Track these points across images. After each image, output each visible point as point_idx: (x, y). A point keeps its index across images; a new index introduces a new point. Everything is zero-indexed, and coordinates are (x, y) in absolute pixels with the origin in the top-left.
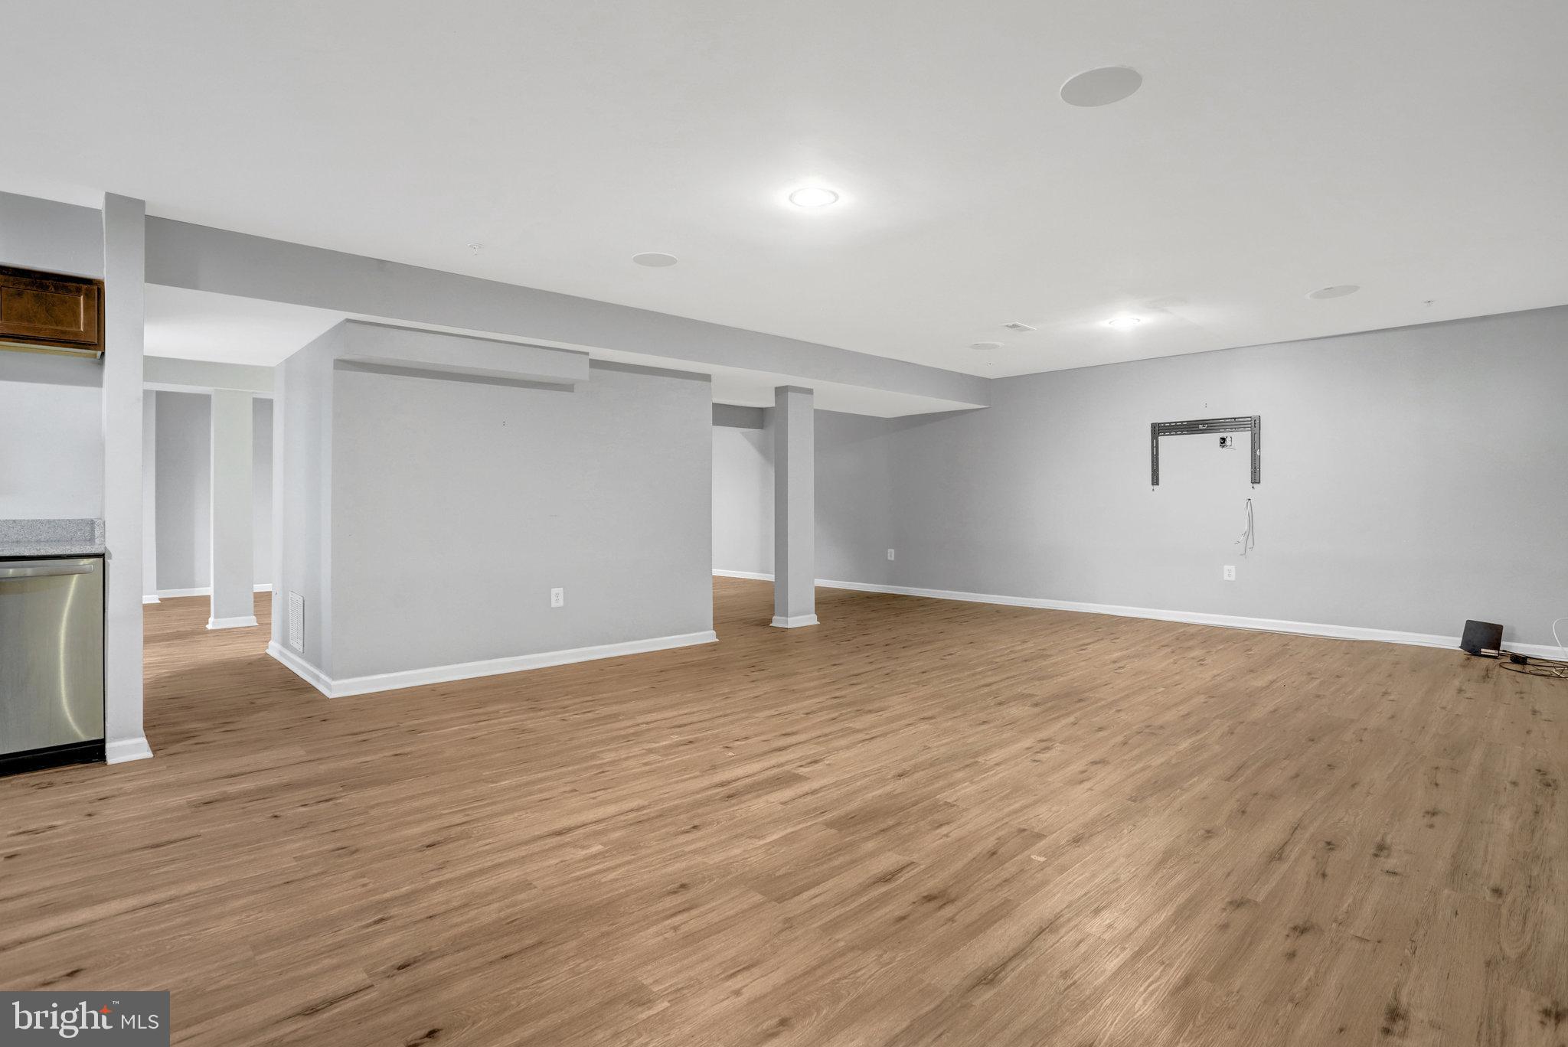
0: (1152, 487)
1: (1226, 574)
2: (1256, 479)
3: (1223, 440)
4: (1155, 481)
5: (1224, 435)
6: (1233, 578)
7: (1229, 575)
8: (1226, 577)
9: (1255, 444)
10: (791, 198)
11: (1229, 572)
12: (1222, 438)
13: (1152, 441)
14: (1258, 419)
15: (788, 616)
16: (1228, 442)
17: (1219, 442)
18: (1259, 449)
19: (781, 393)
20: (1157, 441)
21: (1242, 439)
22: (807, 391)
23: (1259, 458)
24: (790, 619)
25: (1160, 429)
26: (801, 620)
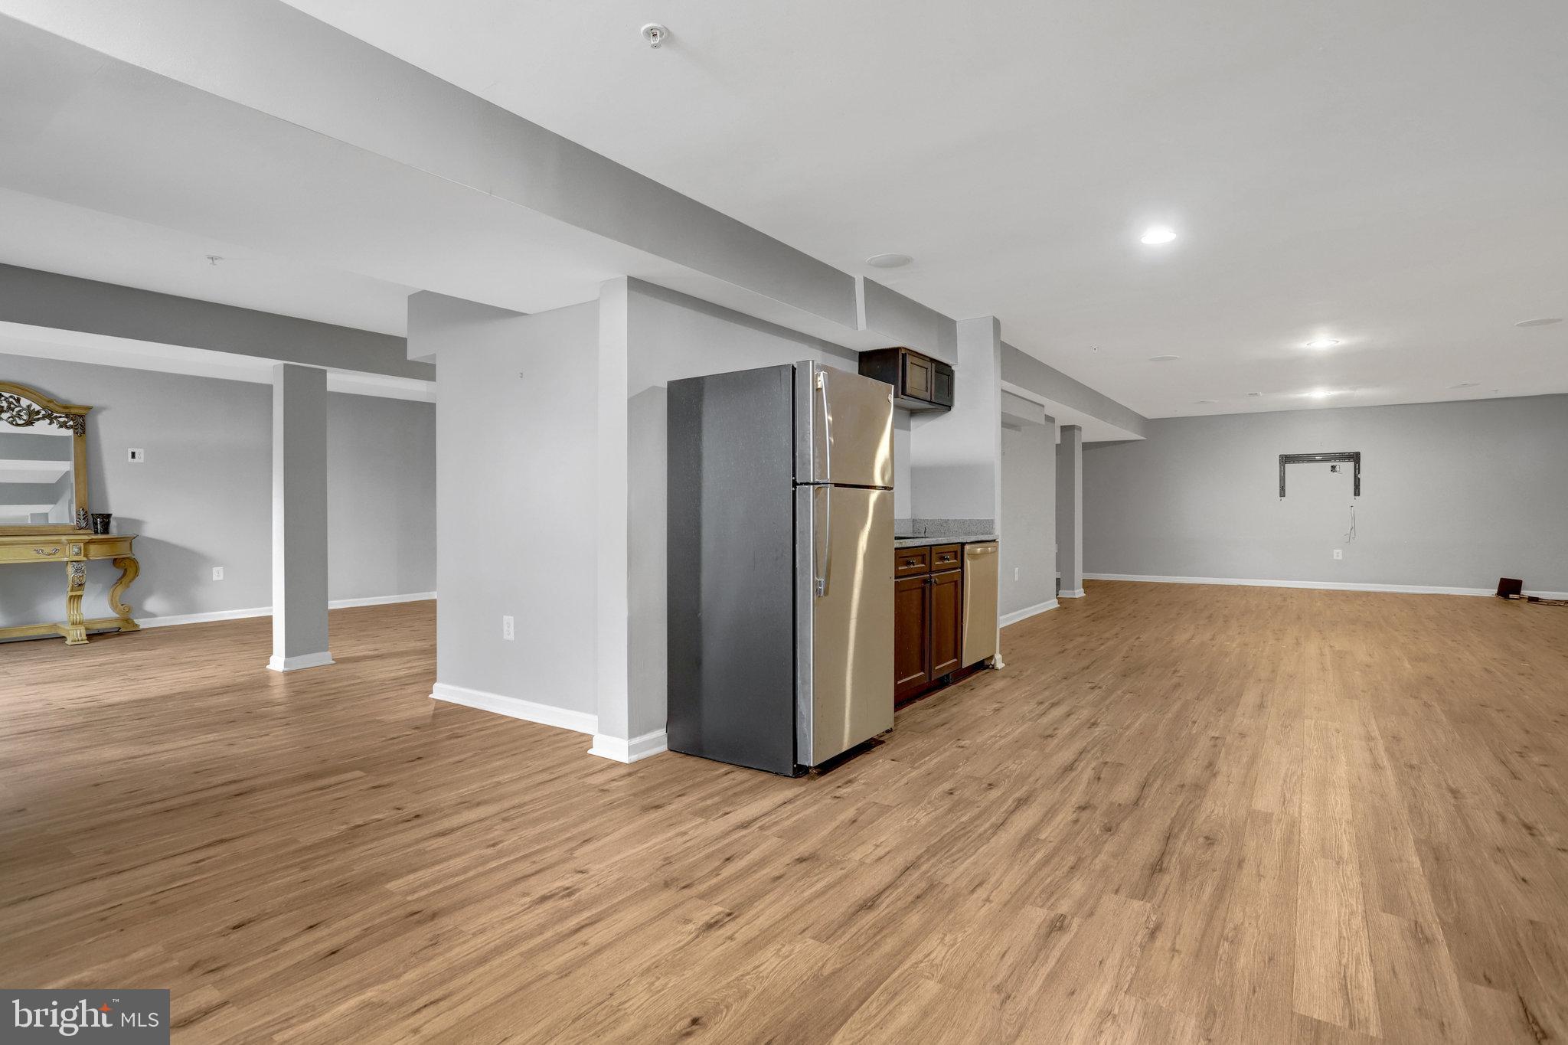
0: (1279, 497)
1: (1335, 555)
2: (1357, 492)
3: (1333, 468)
4: (1283, 493)
5: (1334, 464)
6: (1340, 557)
7: (1338, 556)
8: (1335, 557)
9: (1357, 470)
11: (1338, 554)
12: (1332, 467)
13: (1280, 468)
14: (1358, 455)
15: (1073, 589)
16: (1337, 469)
17: (1330, 468)
18: (1359, 473)
19: (1068, 430)
20: (1284, 467)
21: (1349, 466)
22: (1080, 429)
23: (1359, 479)
24: (1076, 591)
25: (1286, 459)
26: (1079, 593)
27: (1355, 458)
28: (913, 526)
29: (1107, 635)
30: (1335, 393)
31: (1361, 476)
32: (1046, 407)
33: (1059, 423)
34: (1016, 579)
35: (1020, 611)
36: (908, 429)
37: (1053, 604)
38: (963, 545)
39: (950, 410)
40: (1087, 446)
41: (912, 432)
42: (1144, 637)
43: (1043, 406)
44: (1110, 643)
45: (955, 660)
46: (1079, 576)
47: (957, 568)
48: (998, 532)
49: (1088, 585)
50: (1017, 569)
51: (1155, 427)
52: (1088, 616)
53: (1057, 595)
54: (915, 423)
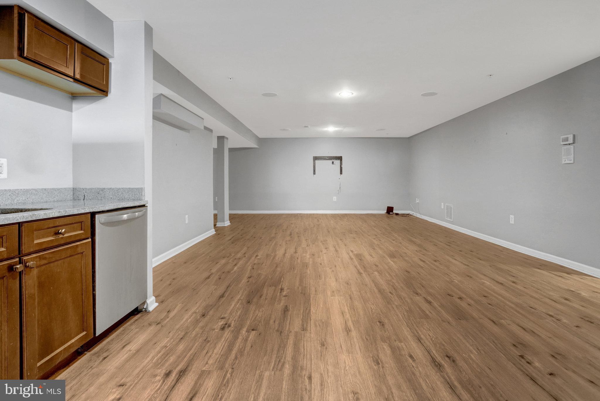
0: (313, 175)
1: (334, 199)
2: (341, 173)
3: (333, 162)
4: (314, 173)
6: (336, 200)
8: (334, 200)
10: (339, 94)
11: (335, 199)
13: (313, 162)
14: (341, 157)
15: (224, 222)
16: (334, 163)
17: (332, 163)
18: (342, 165)
19: (221, 139)
20: (315, 162)
21: (337, 162)
22: (227, 138)
23: (342, 167)
24: (225, 223)
25: (316, 158)
26: (227, 223)
27: (340, 158)
28: (74, 194)
29: (239, 255)
30: (337, 129)
31: (342, 166)
32: (204, 119)
33: (216, 134)
34: (187, 222)
35: (190, 241)
36: (71, 110)
37: (212, 232)
38: (93, 215)
39: (107, 95)
40: (231, 150)
41: (74, 114)
42: (260, 254)
43: (203, 119)
44: (241, 262)
45: (84, 333)
46: (227, 212)
47: (87, 239)
48: (148, 198)
49: (232, 217)
50: (187, 216)
51: (263, 142)
52: (230, 240)
53: (215, 225)
54: (75, 105)
